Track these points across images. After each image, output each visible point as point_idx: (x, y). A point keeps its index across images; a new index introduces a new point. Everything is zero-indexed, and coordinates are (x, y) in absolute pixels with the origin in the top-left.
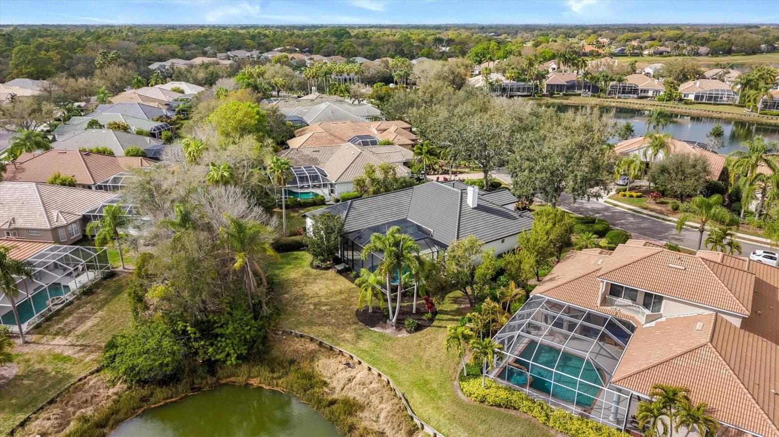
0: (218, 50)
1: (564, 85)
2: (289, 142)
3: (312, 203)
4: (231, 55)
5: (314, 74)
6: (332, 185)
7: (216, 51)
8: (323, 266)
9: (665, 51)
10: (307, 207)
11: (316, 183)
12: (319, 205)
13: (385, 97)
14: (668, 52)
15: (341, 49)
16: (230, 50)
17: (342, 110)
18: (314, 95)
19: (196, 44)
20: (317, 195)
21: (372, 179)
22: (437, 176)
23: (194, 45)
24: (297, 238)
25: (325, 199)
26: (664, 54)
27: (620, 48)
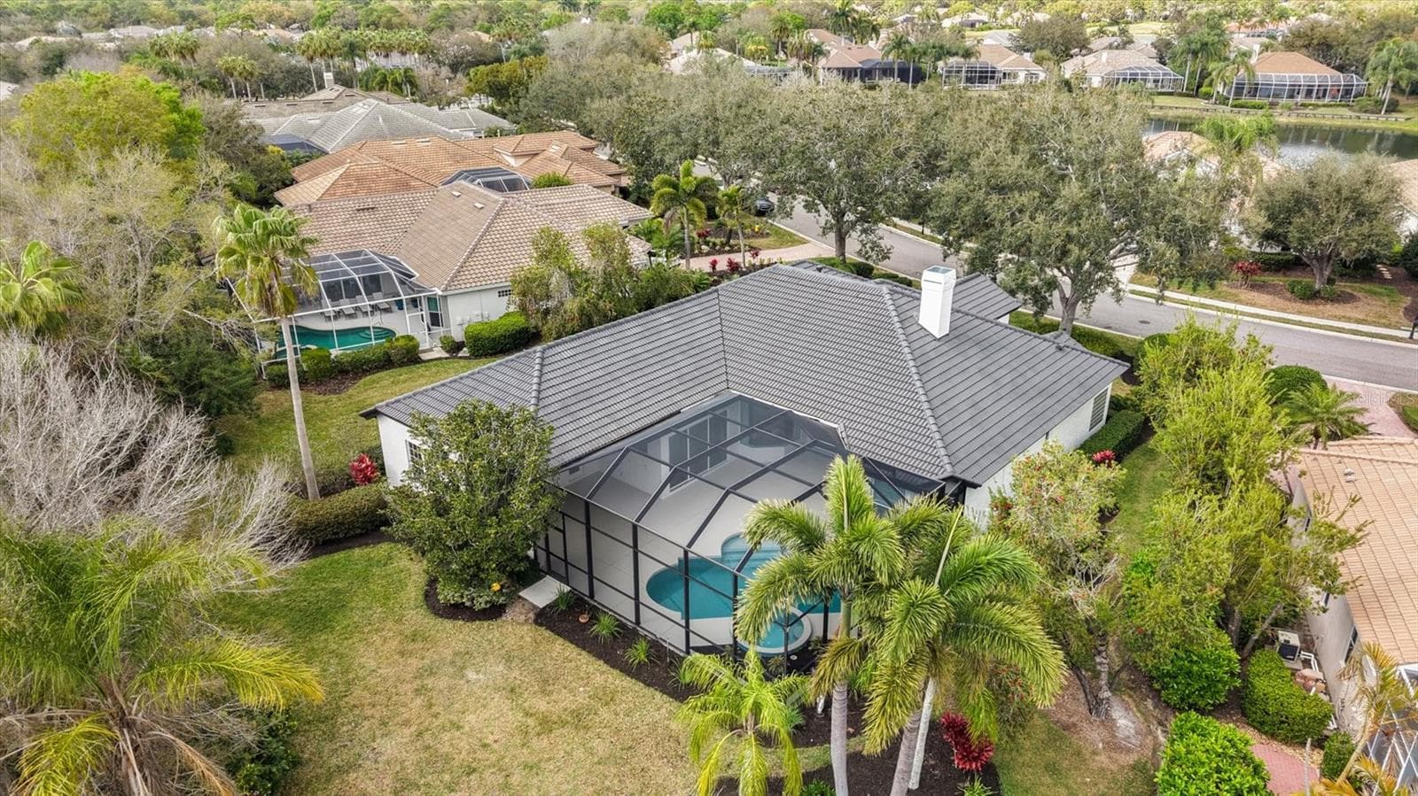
0: (85, 27)
1: (856, 69)
2: (281, 195)
3: (379, 360)
4: (117, 36)
5: (324, 46)
6: (432, 300)
7: (79, 27)
8: (481, 603)
9: (979, 21)
10: (366, 372)
11: (380, 300)
12: (402, 365)
13: (510, 84)
14: (984, 23)
15: (371, 19)
16: (113, 27)
17: (411, 116)
18: (331, 91)
19: (28, 14)
20: (388, 333)
21: (570, 275)
22: (711, 258)
23: (23, 16)
24: (357, 496)
25: (416, 346)
26: (977, 26)
27: (904, 17)
